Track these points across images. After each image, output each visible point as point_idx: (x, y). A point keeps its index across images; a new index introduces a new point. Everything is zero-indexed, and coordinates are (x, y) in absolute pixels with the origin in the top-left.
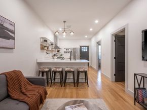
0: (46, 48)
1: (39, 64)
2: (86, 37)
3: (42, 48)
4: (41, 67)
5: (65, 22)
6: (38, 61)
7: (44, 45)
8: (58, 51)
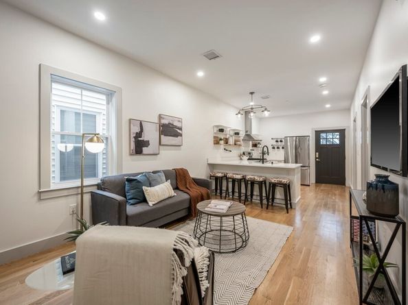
0: (222, 142)
1: (212, 166)
2: (328, 106)
3: (217, 141)
4: (215, 171)
5: (252, 93)
6: (210, 162)
7: (221, 138)
8: (255, 145)
